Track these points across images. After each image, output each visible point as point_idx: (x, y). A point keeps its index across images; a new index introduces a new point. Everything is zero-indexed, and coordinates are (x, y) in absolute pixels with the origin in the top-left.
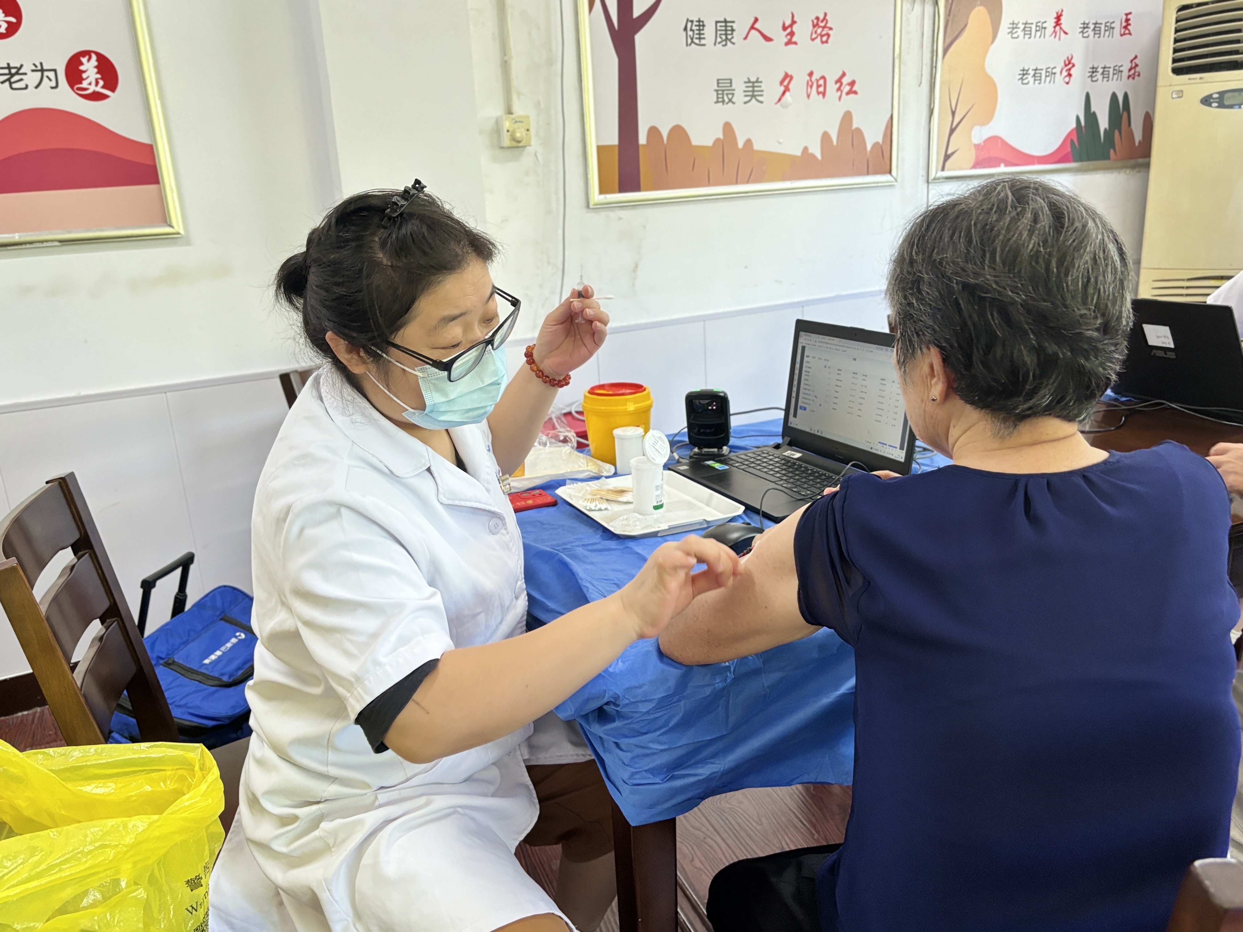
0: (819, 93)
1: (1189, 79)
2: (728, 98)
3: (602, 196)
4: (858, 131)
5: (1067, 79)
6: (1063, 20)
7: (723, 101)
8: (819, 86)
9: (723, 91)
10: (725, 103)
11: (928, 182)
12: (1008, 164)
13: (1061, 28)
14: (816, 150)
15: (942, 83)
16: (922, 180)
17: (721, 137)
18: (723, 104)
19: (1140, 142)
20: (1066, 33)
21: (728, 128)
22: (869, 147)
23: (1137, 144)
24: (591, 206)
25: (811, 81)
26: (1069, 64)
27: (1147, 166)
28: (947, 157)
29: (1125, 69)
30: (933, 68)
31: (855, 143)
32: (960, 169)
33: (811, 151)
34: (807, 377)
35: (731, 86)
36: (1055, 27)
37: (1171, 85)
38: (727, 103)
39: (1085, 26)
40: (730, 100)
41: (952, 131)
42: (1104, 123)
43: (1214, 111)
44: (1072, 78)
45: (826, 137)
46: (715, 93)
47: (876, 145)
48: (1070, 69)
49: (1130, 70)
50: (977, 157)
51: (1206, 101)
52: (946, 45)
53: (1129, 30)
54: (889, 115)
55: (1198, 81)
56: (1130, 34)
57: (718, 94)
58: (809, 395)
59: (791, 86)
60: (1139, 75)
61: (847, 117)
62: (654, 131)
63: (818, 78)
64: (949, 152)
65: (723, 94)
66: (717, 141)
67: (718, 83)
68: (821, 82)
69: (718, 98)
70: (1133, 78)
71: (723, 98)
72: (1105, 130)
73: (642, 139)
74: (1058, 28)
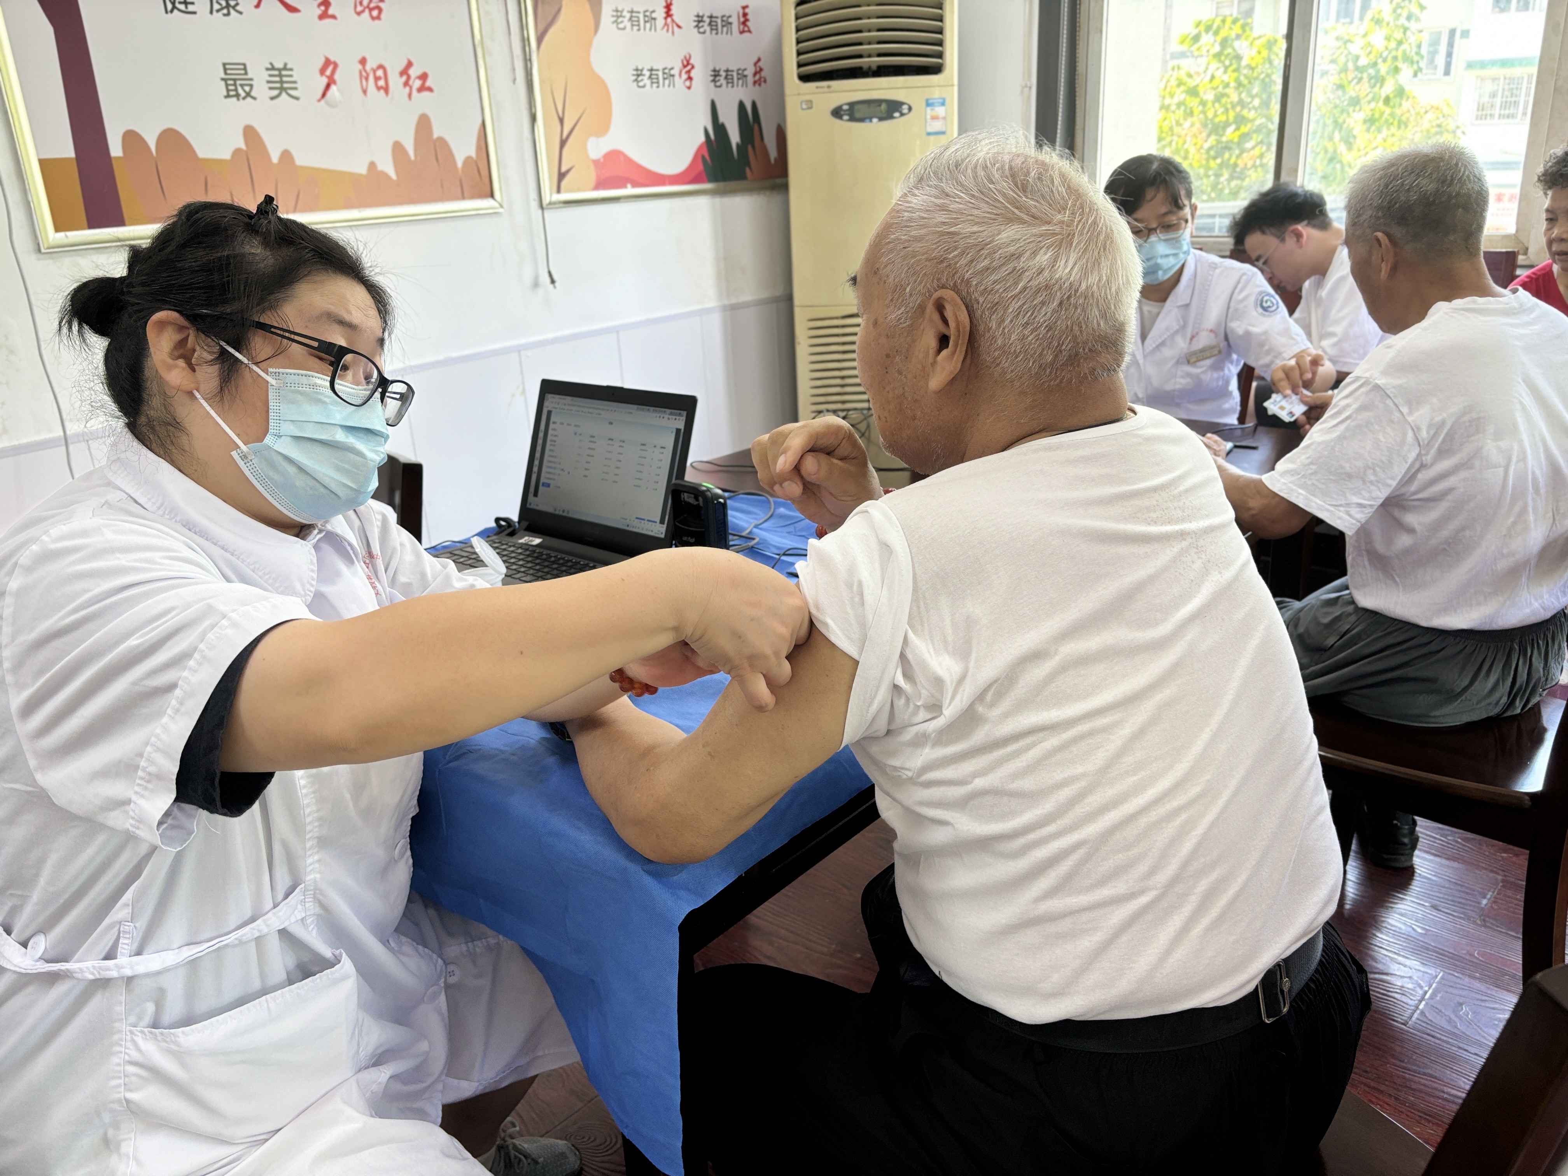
0: (379, 88)
1: (817, 87)
2: (245, 91)
3: (61, 235)
4: (442, 141)
5: (688, 83)
6: (674, 10)
7: (237, 96)
8: (377, 79)
9: (235, 80)
10: (241, 98)
11: (542, 207)
12: (635, 184)
13: (673, 21)
14: (387, 167)
15: (542, 82)
16: (534, 204)
17: (243, 146)
18: (238, 99)
19: (775, 159)
20: (679, 27)
21: (250, 132)
22: (460, 164)
23: (772, 161)
24: (43, 250)
25: (365, 71)
26: (687, 64)
27: (784, 188)
28: (561, 176)
29: (750, 72)
30: (527, 60)
31: (439, 157)
32: (579, 190)
33: (380, 167)
34: (552, 448)
35: (246, 74)
36: (666, 18)
37: (799, 94)
38: (244, 98)
39: (700, 19)
40: (248, 94)
41: (563, 143)
42: (735, 137)
43: (844, 125)
44: (694, 82)
45: (398, 149)
46: (223, 83)
47: (468, 160)
48: (689, 72)
49: (755, 74)
50: (598, 177)
51: (837, 113)
52: (540, 32)
53: (748, 27)
54: (480, 121)
55: (826, 90)
56: (749, 31)
57: (227, 85)
58: (555, 468)
59: (337, 77)
60: (765, 81)
61: (424, 124)
62: (131, 138)
63: (375, 67)
64: (564, 169)
65: (235, 85)
66: (237, 152)
67: (225, 70)
68: (380, 73)
69: (228, 90)
70: (760, 85)
71: (236, 90)
72: (738, 145)
73: (116, 149)
74: (669, 20)
